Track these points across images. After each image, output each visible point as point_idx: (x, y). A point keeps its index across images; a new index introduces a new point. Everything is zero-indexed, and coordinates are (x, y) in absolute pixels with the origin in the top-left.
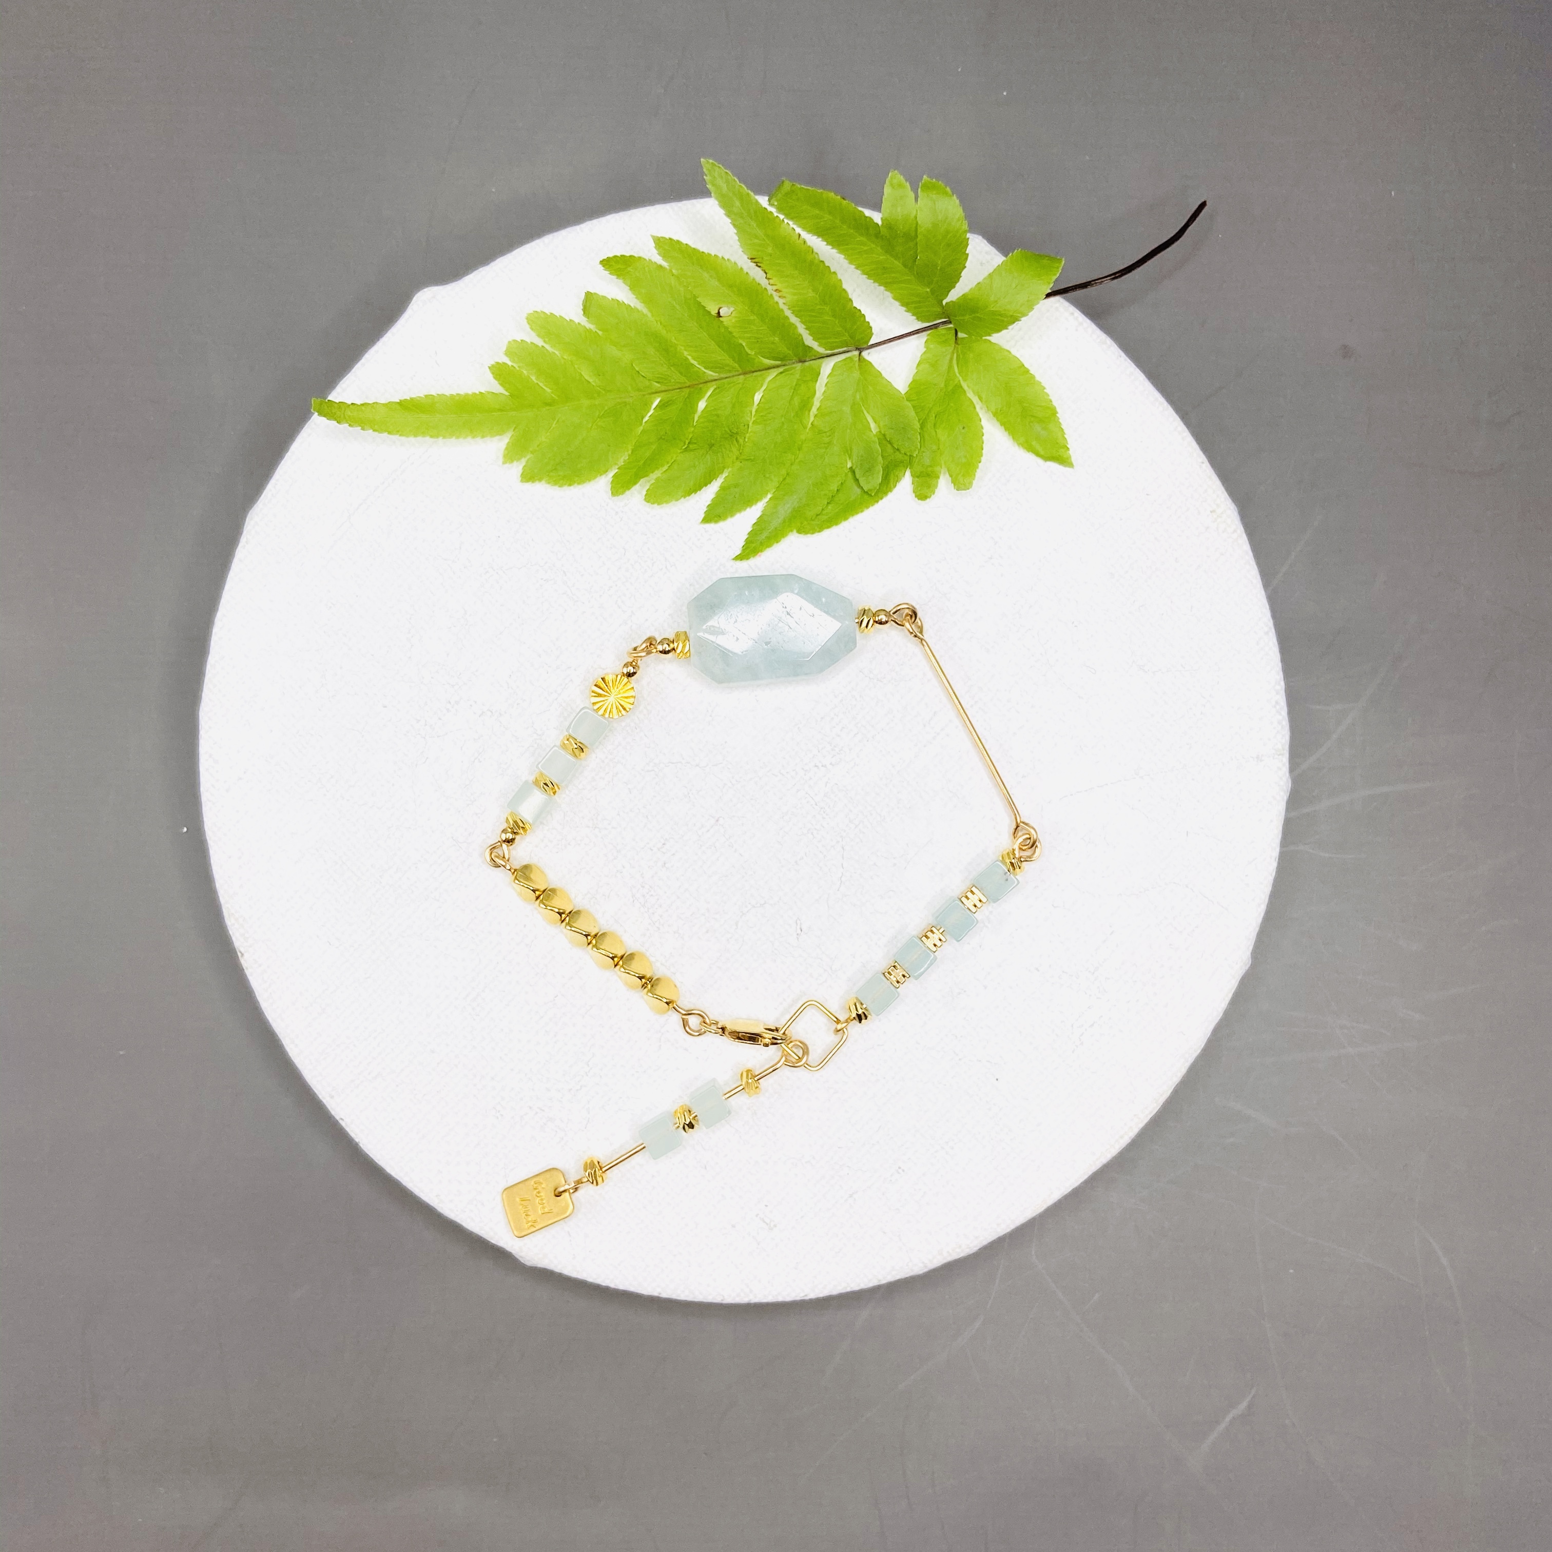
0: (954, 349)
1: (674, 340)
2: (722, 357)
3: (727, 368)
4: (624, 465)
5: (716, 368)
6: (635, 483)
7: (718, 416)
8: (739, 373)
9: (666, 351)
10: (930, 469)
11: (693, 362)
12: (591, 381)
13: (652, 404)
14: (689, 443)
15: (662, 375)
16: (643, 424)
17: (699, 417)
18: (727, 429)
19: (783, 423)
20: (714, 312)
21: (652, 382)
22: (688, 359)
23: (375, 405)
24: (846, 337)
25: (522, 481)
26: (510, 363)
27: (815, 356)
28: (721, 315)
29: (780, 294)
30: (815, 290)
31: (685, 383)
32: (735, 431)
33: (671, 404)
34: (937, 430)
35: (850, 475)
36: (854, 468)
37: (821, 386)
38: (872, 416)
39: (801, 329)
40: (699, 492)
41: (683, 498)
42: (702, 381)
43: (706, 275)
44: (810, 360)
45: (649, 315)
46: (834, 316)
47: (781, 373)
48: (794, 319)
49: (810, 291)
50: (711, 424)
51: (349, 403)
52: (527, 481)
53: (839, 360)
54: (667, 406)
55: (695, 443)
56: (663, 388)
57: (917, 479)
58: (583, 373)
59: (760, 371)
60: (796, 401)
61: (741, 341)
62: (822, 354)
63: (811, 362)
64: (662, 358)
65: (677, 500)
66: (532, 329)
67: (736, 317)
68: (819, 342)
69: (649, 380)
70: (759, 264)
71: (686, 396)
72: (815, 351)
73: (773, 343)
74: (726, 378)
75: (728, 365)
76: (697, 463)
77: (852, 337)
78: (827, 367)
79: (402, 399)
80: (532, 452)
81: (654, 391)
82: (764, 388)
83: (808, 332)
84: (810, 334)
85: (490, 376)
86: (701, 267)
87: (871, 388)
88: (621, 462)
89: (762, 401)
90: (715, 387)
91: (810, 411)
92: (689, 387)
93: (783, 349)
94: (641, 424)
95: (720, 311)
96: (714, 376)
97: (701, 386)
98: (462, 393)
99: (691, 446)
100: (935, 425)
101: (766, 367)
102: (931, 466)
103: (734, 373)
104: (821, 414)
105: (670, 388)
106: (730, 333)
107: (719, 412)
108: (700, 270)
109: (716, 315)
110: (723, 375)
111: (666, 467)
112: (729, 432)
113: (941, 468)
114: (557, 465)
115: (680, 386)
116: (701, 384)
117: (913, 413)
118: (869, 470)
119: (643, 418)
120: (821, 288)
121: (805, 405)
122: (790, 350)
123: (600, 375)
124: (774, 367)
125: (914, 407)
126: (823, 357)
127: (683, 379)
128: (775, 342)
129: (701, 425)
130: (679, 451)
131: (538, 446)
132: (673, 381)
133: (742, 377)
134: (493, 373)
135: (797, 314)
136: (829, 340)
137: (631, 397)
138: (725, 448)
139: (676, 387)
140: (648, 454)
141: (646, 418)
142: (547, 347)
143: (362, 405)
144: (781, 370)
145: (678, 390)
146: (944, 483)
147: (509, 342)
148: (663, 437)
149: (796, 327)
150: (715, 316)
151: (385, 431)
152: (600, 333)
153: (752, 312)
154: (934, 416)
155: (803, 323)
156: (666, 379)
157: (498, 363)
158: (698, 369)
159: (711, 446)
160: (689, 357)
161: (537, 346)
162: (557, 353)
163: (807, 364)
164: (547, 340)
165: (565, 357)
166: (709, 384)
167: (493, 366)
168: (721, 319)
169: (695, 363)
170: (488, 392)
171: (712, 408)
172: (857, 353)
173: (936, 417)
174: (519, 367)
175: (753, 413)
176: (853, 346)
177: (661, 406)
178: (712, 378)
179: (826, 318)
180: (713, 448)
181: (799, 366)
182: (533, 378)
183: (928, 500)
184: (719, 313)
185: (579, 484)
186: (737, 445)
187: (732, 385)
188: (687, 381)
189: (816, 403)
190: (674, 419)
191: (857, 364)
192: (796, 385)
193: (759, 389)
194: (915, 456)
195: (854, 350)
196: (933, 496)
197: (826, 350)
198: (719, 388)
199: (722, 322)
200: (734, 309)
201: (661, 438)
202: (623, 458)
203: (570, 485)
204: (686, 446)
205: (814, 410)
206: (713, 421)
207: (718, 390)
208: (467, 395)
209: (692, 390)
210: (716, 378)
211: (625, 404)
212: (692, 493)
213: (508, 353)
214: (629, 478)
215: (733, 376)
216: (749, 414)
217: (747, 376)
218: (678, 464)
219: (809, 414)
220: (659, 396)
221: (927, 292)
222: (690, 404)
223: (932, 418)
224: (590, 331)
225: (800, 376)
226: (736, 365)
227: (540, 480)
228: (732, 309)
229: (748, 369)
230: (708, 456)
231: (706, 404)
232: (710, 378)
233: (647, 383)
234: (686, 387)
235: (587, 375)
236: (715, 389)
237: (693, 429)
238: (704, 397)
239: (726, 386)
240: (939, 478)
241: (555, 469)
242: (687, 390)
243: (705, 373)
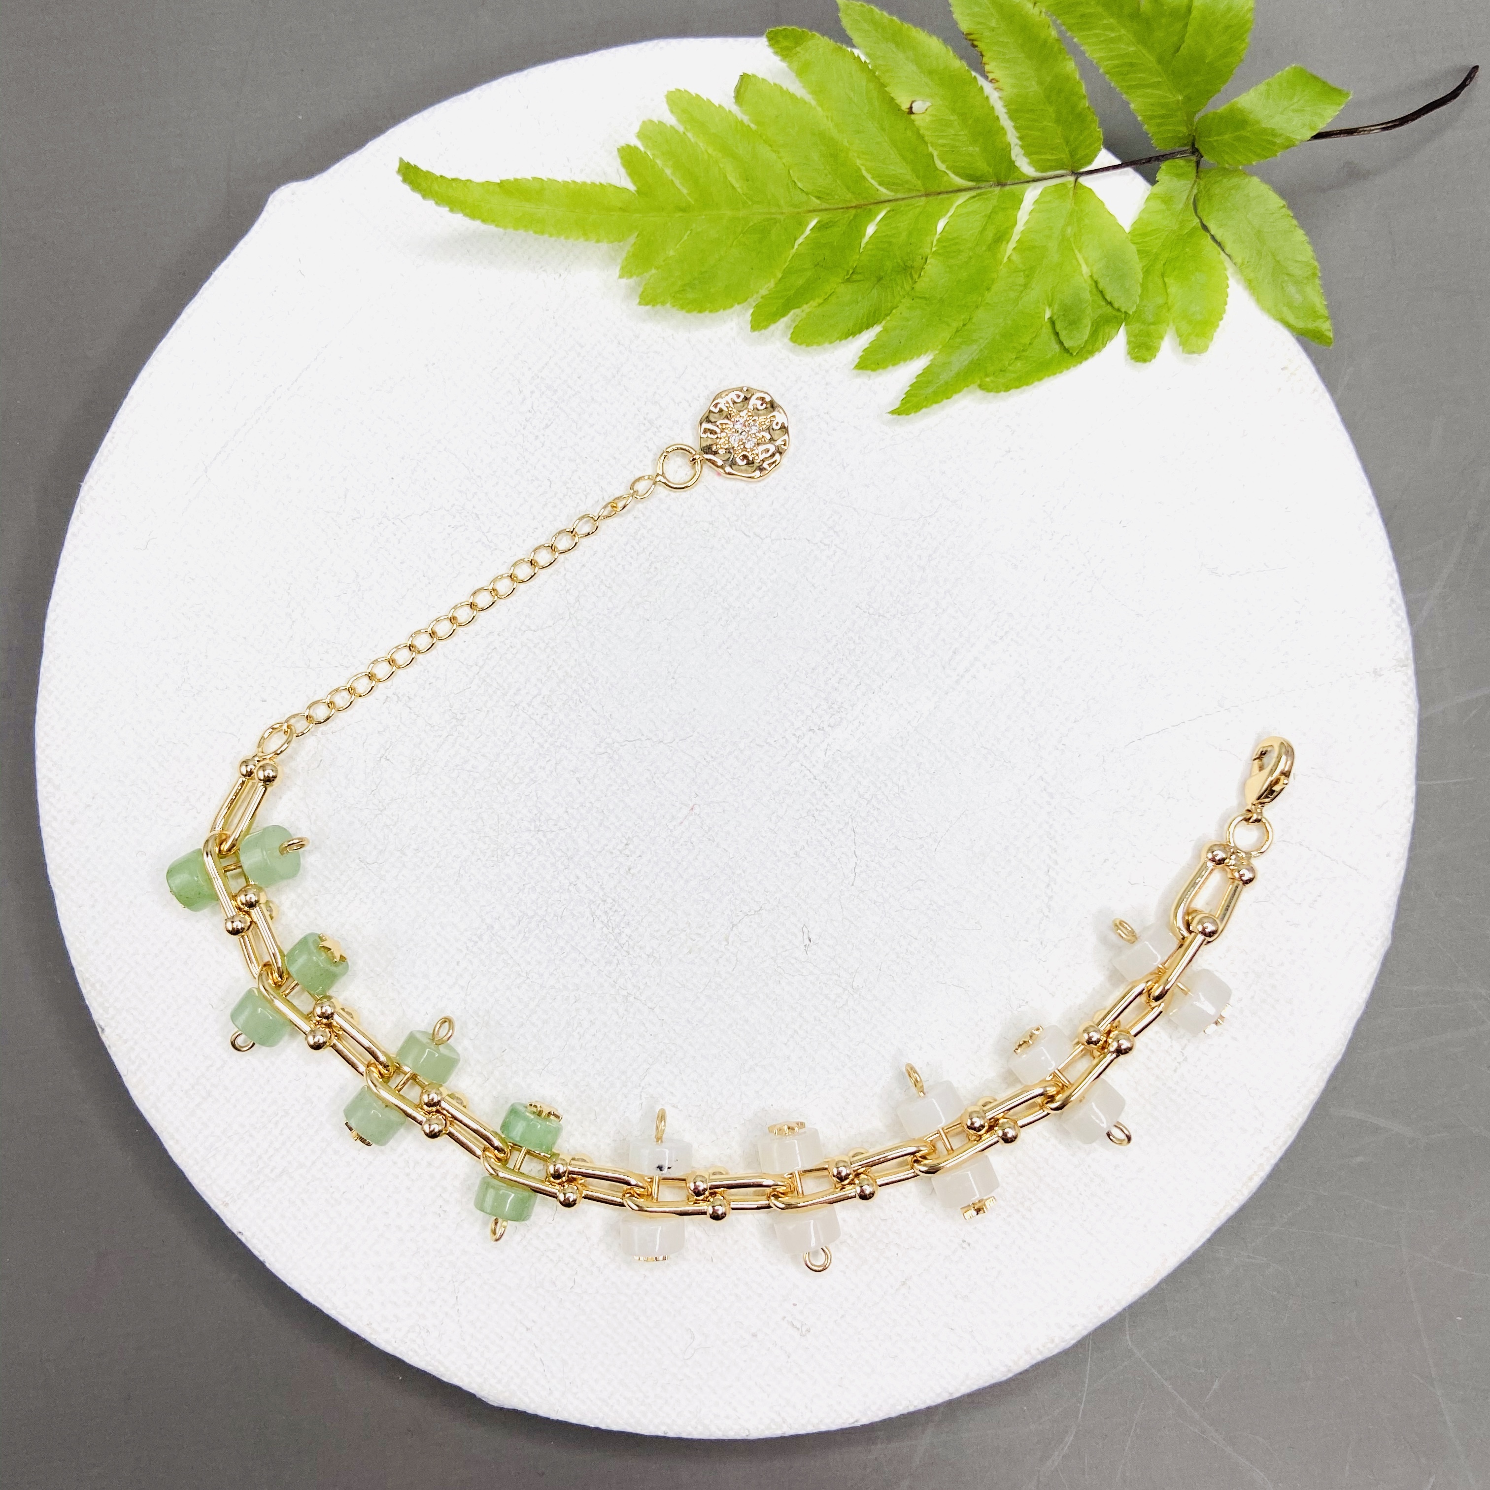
0: (1193, 185)
1: (846, 143)
2: (903, 171)
3: (907, 186)
4: (769, 294)
5: (894, 184)
6: (783, 316)
7: (890, 243)
8: (920, 194)
9: (835, 156)
10: (1152, 327)
11: (864, 172)
12: (737, 185)
13: (808, 224)
14: (853, 273)
15: (824, 188)
16: (796, 247)
17: (867, 243)
18: (899, 261)
19: (970, 258)
20: (905, 107)
21: (810, 196)
22: (859, 169)
23: (468, 183)
24: (1064, 156)
25: (640, 304)
26: (642, 149)
27: (1019, 179)
28: (914, 110)
29: (997, 85)
30: (1040, 83)
31: (850, 201)
32: (909, 263)
33: (831, 226)
34: (1166, 280)
35: (1047, 330)
36: (1055, 318)
37: (1023, 215)
38: (1083, 257)
39: (1012, 137)
40: (858, 335)
41: (838, 341)
42: (872, 201)
43: (901, 56)
44: (1012, 184)
45: (819, 109)
46: (1058, 121)
47: (974, 197)
48: (1006, 122)
49: (1033, 83)
50: (881, 252)
51: (438, 174)
52: (647, 304)
53: (1049, 185)
54: (827, 228)
55: (860, 273)
56: (824, 206)
57: (1133, 339)
58: (728, 175)
59: (947, 192)
60: (990, 235)
61: (930, 149)
62: (1028, 177)
63: (1013, 187)
64: (828, 167)
65: (831, 343)
66: (672, 112)
67: (932, 115)
68: (1030, 159)
69: (807, 194)
70: (976, 43)
71: (852, 217)
72: (1022, 173)
73: (971, 155)
74: (903, 199)
75: (907, 182)
76: (860, 298)
77: (1072, 154)
78: (1032, 194)
79: (504, 178)
80: (657, 268)
81: (811, 209)
82: (949, 214)
83: (1017, 141)
84: (1022, 147)
85: (617, 162)
86: (897, 45)
87: (1087, 221)
88: (764, 292)
89: (945, 230)
90: (888, 209)
91: (1008, 243)
92: (855, 207)
93: (982, 166)
94: (793, 247)
95: (913, 105)
96: (889, 196)
97: (871, 207)
98: (578, 181)
99: (854, 276)
100: (1163, 275)
101: (956, 188)
102: (1153, 323)
103: (914, 194)
104: (1021, 248)
105: (831, 206)
106: (921, 137)
107: (893, 240)
108: (894, 50)
109: (907, 110)
110: (899, 196)
111: (821, 301)
112: (903, 266)
113: (1168, 325)
114: (685, 285)
115: (844, 206)
116: (871, 204)
117: (1136, 257)
118: (1074, 323)
119: (795, 239)
120: (1049, 79)
121: (1001, 237)
122: (990, 167)
123: (748, 180)
124: (969, 189)
125: (1138, 251)
126: (1028, 182)
127: (849, 196)
128: (975, 153)
129: (869, 252)
130: (840, 281)
131: (664, 261)
132: (836, 197)
133: (923, 199)
134: (622, 158)
135: (1013, 114)
136: (1043, 157)
137: (782, 213)
138: (897, 284)
139: (840, 206)
140: (801, 282)
141: (800, 241)
142: (689, 135)
143: (453, 180)
144: (973, 193)
145: (842, 210)
146: (1167, 346)
147: (644, 122)
148: (821, 264)
149: (1005, 134)
150: (905, 112)
151: (478, 218)
152: (752, 126)
153: (953, 111)
154: (1162, 262)
155: (1017, 128)
156: (828, 194)
157: (628, 146)
158: (870, 184)
159: (880, 279)
160: (863, 169)
161: (677, 132)
162: (701, 145)
163: (1007, 188)
164: (689, 127)
165: (710, 151)
166: (881, 206)
167: (622, 147)
168: (912, 116)
169: (868, 177)
170: (611, 185)
171: (884, 234)
172: (1072, 179)
173: (1164, 264)
174: (653, 155)
175: (935, 243)
176: (1070, 168)
177: (821, 227)
178: (887, 198)
179: (1045, 123)
180: (882, 282)
181: (998, 189)
182: (668, 172)
183: (1148, 363)
184: (911, 108)
185: (711, 311)
186: (910, 282)
187: (910, 208)
188: (854, 200)
189: (1016, 236)
190: (835, 244)
191: (1071, 193)
192: (991, 212)
193: (945, 215)
194: (1131, 313)
195: (1069, 175)
196: (1153, 360)
197: (1037, 170)
198: (893, 210)
199: (913, 121)
200: (930, 104)
201: (818, 264)
202: (766, 287)
203: (700, 312)
204: (848, 277)
205: (1012, 245)
206: (883, 250)
207: (891, 213)
208: (584, 183)
209: (859, 211)
210: (891, 198)
211: (776, 221)
212: (849, 336)
213: (641, 135)
214: (775, 309)
215: (912, 197)
216: (930, 245)
217: (931, 198)
218: (838, 297)
219: (1006, 247)
220: (817, 216)
221: (1178, 101)
222: (855, 229)
223: (1159, 266)
224: (742, 122)
225: (998, 201)
226: (919, 182)
227: (663, 303)
228: (928, 104)
229: (932, 190)
230: (875, 291)
231: (876, 228)
232: (882, 199)
233: (804, 198)
234: (852, 207)
235: (732, 178)
236: (889, 212)
237: (858, 257)
238: (875, 218)
239: (902, 209)
240: (1162, 338)
241: (683, 290)
242: (853, 212)
243: (878, 190)
